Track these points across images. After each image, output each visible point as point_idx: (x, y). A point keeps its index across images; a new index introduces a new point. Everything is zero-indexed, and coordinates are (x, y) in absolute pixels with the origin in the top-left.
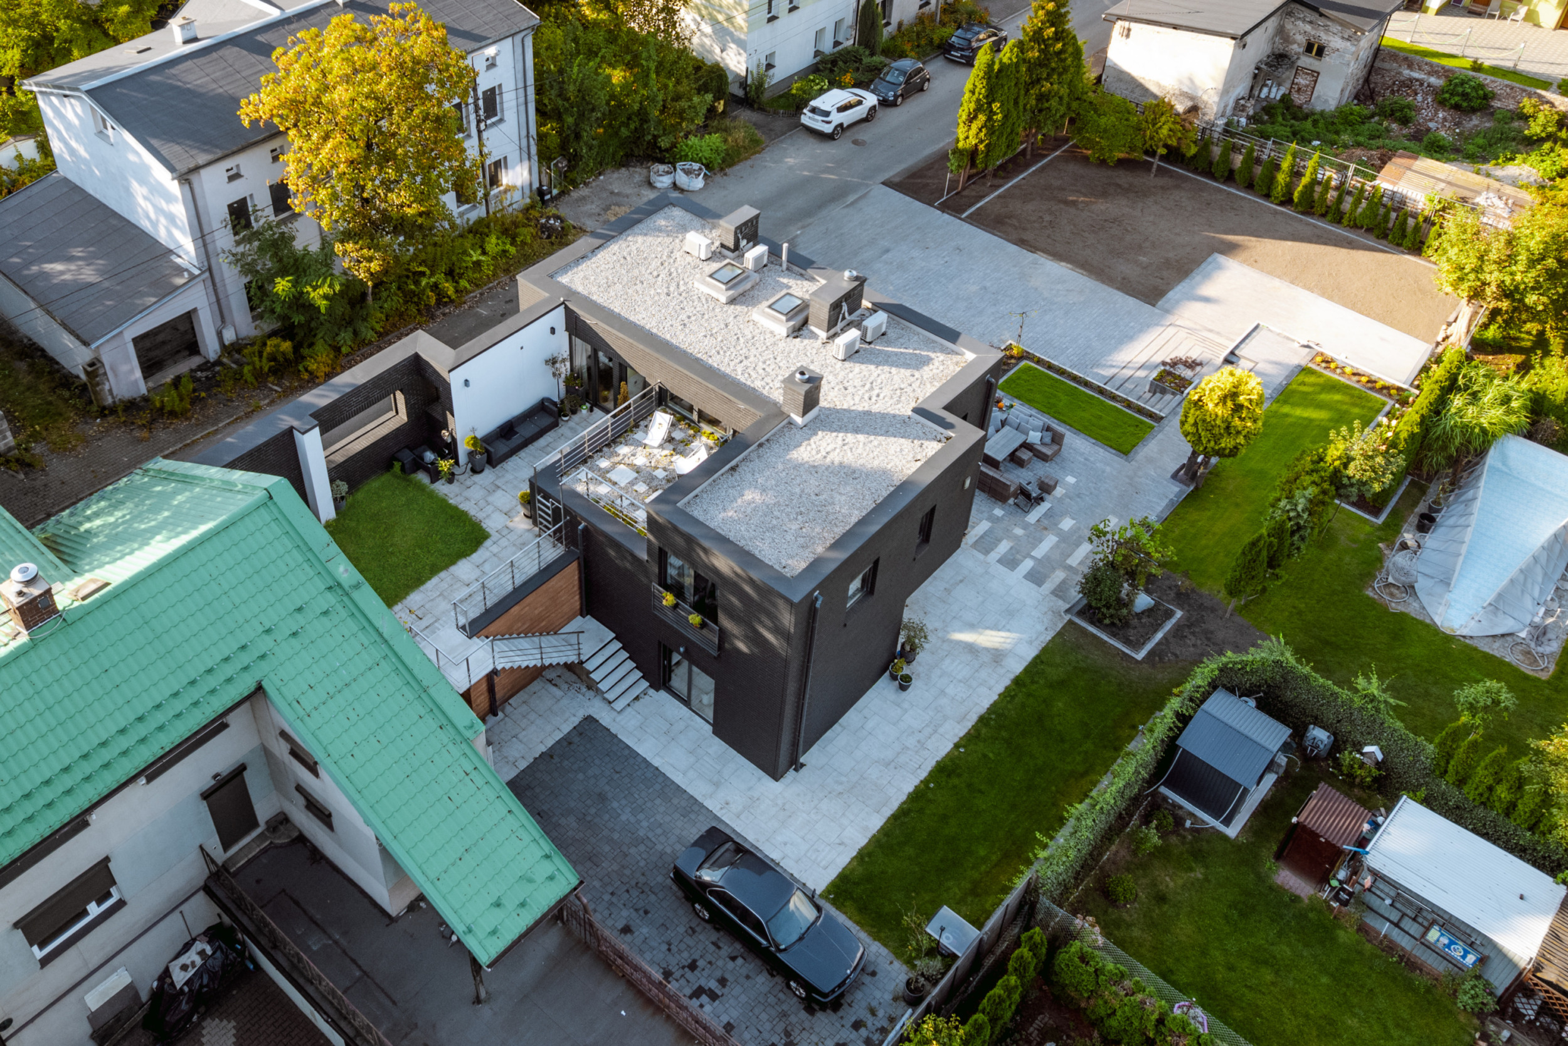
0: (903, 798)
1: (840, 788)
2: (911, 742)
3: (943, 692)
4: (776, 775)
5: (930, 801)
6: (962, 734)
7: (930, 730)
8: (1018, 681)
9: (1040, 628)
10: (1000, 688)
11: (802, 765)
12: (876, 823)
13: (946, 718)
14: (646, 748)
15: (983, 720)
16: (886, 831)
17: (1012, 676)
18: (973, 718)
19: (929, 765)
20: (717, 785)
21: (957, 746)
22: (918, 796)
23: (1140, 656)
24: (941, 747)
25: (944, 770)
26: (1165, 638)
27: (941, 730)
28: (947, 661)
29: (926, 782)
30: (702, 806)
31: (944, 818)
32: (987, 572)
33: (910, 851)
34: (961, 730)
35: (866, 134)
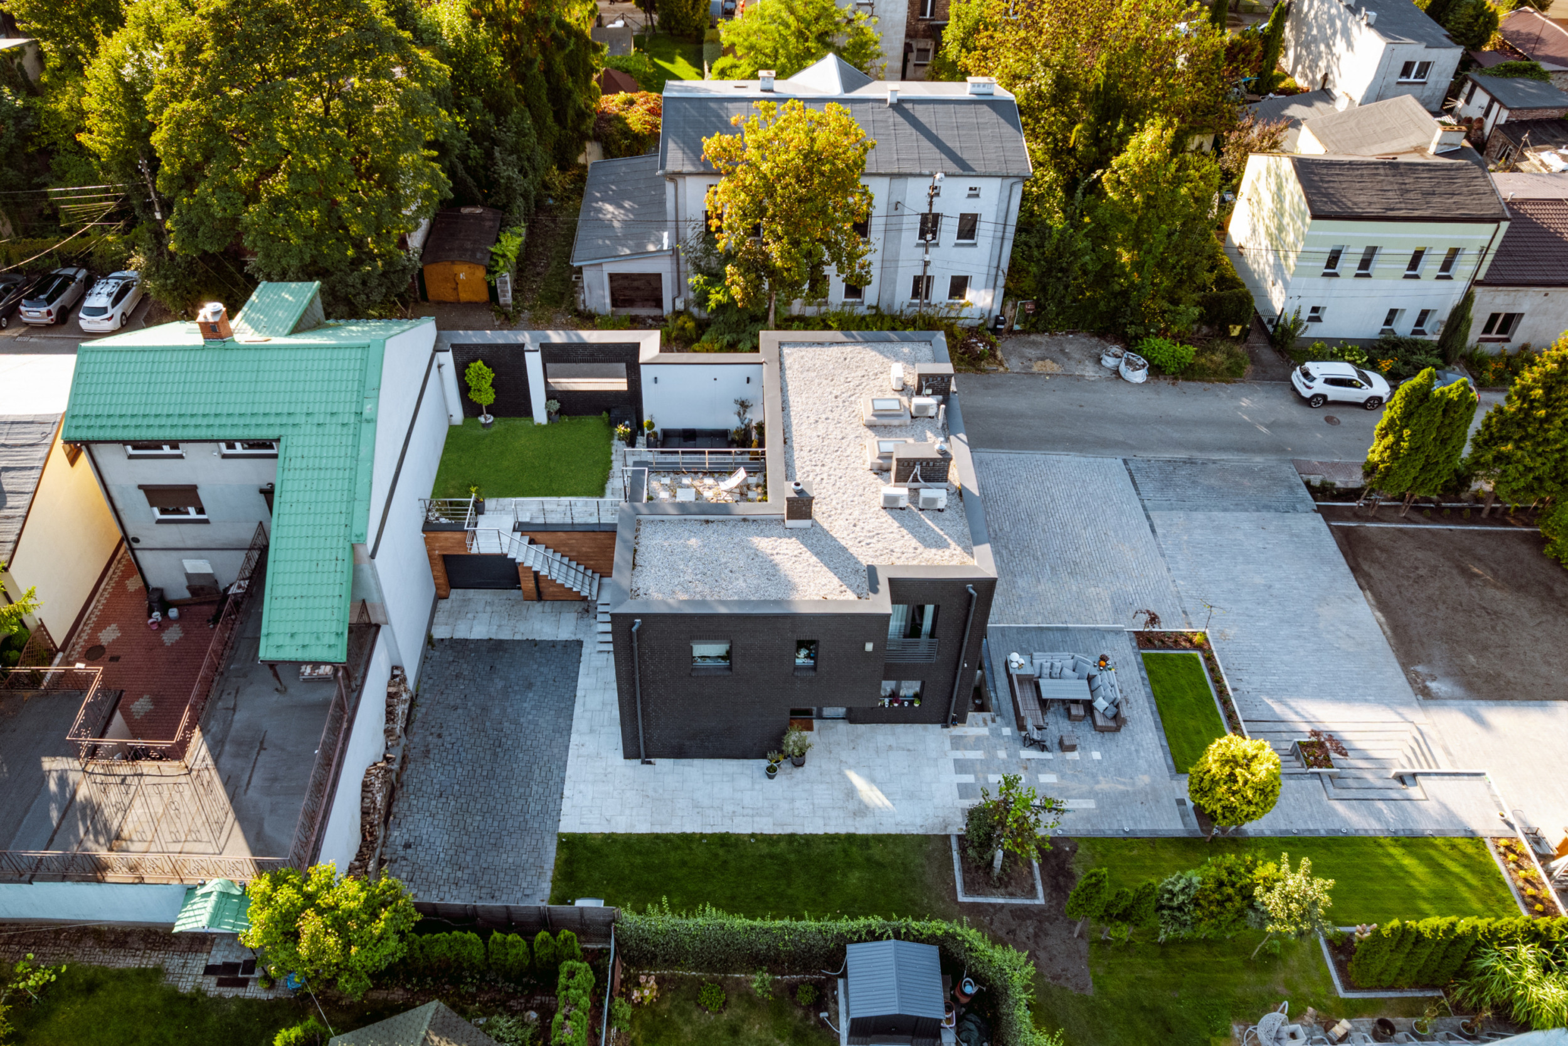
0: (678, 831)
1: (651, 793)
2: (728, 808)
3: (793, 800)
4: (627, 756)
5: (690, 849)
6: (766, 832)
7: (750, 812)
8: (851, 838)
9: (919, 821)
10: (831, 830)
11: (650, 763)
12: (643, 828)
13: (771, 815)
14: (583, 681)
15: (792, 837)
16: (641, 837)
17: (852, 830)
18: (788, 830)
19: (722, 830)
20: (592, 731)
21: (753, 835)
22: (687, 839)
23: (961, 898)
24: (742, 827)
25: (725, 841)
26: (1002, 906)
27: (757, 819)
28: (824, 786)
29: (703, 836)
30: (569, 735)
31: (684, 863)
32: (936, 760)
33: (638, 860)
34: (769, 829)
35: (1345, 417)
